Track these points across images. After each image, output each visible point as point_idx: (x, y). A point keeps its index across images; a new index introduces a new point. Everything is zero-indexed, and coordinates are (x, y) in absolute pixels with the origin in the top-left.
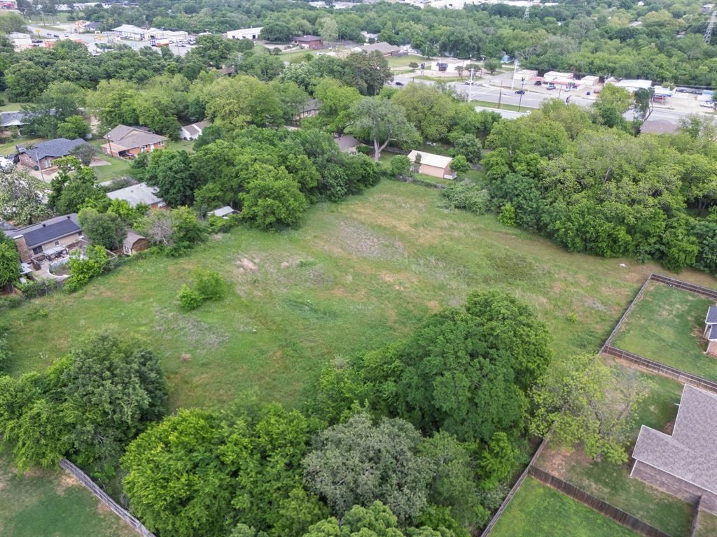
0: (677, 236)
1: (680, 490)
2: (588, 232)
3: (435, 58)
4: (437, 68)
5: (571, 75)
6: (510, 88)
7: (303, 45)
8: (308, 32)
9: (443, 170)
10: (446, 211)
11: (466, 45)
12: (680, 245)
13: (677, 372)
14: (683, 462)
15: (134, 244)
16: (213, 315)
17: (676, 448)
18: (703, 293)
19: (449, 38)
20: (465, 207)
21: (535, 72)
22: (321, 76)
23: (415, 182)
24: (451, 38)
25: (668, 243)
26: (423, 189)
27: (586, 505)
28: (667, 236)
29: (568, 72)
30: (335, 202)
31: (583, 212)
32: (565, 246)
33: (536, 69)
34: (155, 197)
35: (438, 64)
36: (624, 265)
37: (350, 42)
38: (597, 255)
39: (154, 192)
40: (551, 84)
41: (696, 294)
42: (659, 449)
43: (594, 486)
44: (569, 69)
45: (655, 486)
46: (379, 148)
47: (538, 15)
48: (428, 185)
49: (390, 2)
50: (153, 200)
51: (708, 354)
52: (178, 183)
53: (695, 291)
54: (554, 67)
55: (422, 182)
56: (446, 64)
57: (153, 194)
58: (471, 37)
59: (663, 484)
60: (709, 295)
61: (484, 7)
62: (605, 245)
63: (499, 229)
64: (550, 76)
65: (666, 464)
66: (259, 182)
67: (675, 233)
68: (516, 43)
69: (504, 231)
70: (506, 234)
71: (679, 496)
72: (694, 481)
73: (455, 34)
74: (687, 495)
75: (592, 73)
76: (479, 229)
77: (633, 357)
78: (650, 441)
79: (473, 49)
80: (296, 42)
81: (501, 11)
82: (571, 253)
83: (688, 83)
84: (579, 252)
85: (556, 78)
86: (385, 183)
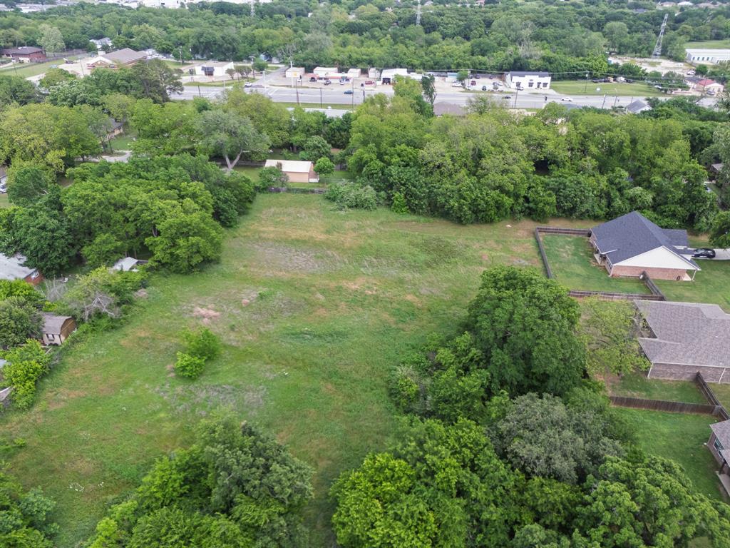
0: (539, 194)
1: (683, 374)
2: (480, 205)
3: (190, 62)
4: (203, 73)
5: (336, 69)
6: (291, 86)
7: (21, 59)
8: (20, 42)
9: (307, 175)
10: (343, 213)
11: (220, 46)
12: (545, 200)
13: (611, 295)
14: (682, 353)
15: (61, 328)
16: (225, 374)
17: (673, 345)
18: (574, 233)
19: (198, 40)
20: (356, 206)
21: (303, 69)
22: (103, 93)
23: (289, 190)
24: (202, 40)
25: (534, 200)
26: (302, 196)
27: (643, 409)
28: (531, 195)
29: (333, 67)
30: (231, 227)
31: (470, 187)
32: (459, 221)
33: (303, 66)
34: (26, 268)
35: (204, 69)
36: (509, 226)
37: (80, 51)
38: (486, 222)
39: (22, 262)
40: (325, 79)
41: (569, 235)
42: (663, 349)
43: (635, 394)
44: (333, 63)
45: (667, 379)
46: (231, 163)
47: (263, 12)
48: (305, 192)
49: (91, 2)
50: (25, 272)
51: (613, 275)
52: (59, 244)
53: (568, 233)
54: (319, 63)
55: (297, 190)
56: (212, 68)
57: (21, 265)
58: (223, 38)
59: (672, 374)
60: (578, 234)
61: (204, 6)
62: (493, 212)
63: (399, 219)
64: (320, 72)
65: (673, 359)
66: (170, 220)
67: (536, 191)
68: (270, 42)
69: (404, 219)
70: (407, 221)
71: (683, 379)
72: (694, 363)
73: (205, 35)
74: (689, 376)
75: (354, 66)
76: (382, 223)
77: (578, 293)
78: (653, 347)
79: (228, 50)
80: (8, 55)
81: (222, 9)
82: (465, 225)
83: (432, 68)
84: (472, 223)
85: (327, 73)
86: (261, 199)
